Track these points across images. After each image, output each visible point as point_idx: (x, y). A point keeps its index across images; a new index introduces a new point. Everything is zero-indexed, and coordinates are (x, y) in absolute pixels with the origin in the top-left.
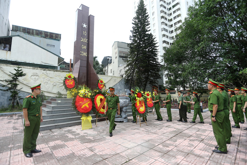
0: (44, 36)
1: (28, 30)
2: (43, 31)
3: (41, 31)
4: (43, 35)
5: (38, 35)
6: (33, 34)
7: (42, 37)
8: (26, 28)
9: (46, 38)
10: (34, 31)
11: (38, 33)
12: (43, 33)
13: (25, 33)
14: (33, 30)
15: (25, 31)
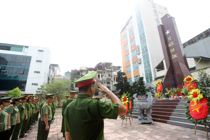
0: (206, 36)
1: (191, 41)
2: (202, 33)
3: (201, 34)
4: (204, 36)
5: (200, 39)
6: (196, 41)
7: (204, 38)
8: (189, 41)
9: (208, 37)
10: (196, 38)
11: (199, 38)
12: (203, 34)
13: (190, 44)
14: (194, 38)
15: (190, 43)
